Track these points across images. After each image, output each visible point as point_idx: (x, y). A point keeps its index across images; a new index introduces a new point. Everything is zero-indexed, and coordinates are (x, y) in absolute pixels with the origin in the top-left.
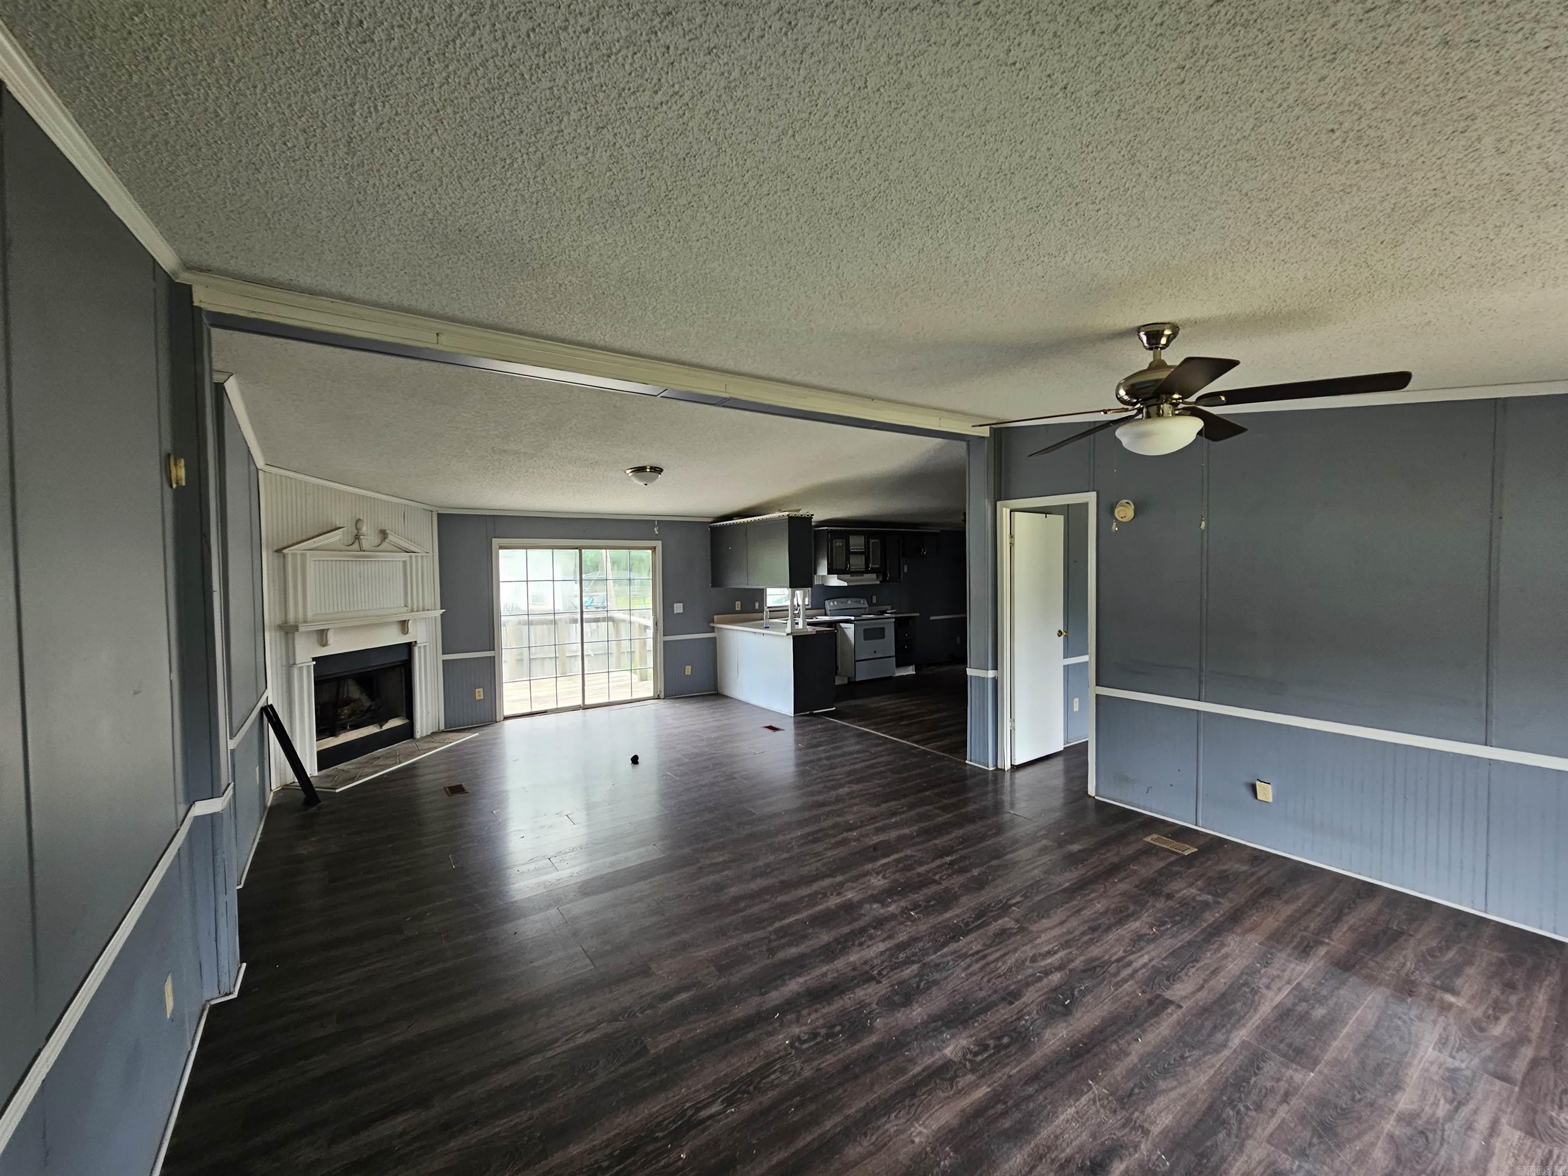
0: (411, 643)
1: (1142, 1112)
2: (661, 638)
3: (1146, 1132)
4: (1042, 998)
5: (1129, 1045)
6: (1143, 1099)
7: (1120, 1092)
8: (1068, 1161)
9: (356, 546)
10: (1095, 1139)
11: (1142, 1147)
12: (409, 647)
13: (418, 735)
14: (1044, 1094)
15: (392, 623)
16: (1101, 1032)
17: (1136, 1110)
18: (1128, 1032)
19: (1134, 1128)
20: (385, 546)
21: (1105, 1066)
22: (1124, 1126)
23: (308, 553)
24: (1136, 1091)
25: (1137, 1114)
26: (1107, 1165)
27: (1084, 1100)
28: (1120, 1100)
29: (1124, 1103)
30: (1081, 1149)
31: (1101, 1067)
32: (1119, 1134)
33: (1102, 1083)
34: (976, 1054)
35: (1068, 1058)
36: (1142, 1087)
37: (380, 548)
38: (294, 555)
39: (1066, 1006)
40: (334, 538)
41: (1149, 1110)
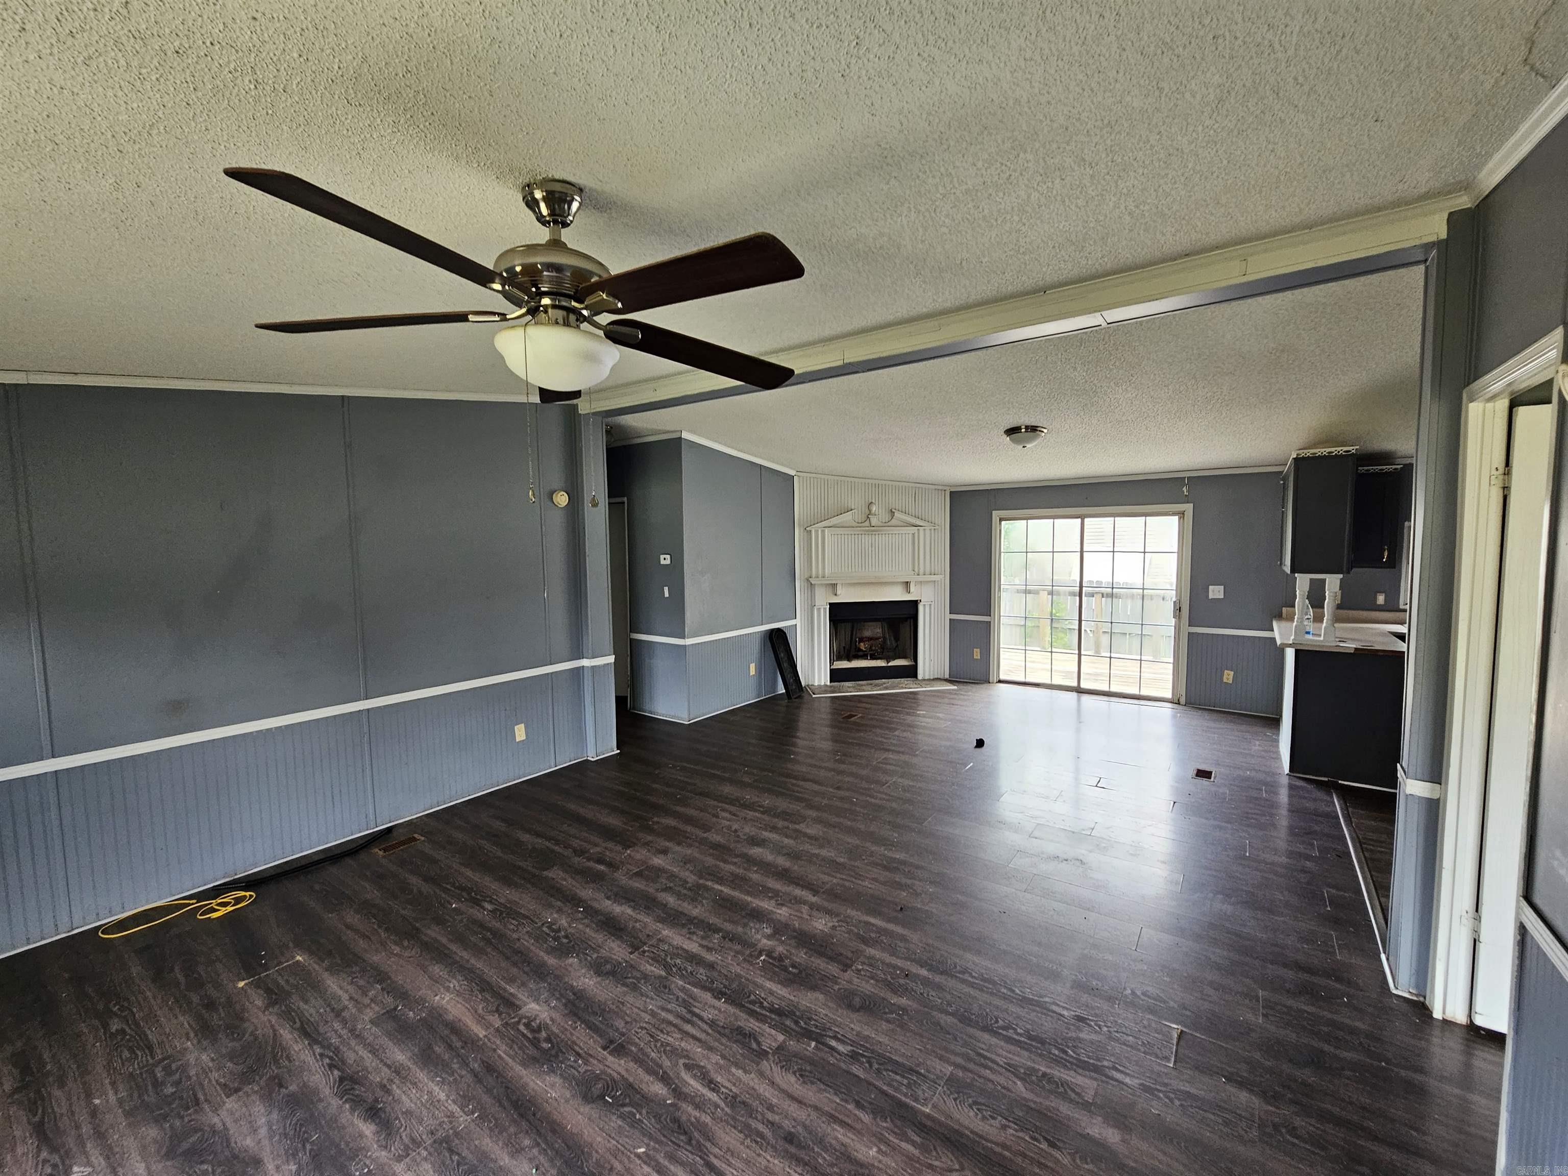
0: (916, 601)
1: (425, 1159)
2: (1186, 629)
3: (399, 1159)
4: (615, 1075)
5: (530, 1159)
6: (443, 1163)
7: (457, 1141)
8: (388, 1092)
9: (867, 523)
10: (403, 1113)
11: (383, 1153)
12: (915, 604)
13: (920, 677)
14: (469, 1075)
15: (897, 583)
16: (554, 1131)
17: (430, 1154)
18: (551, 1160)
19: (407, 1148)
20: (894, 522)
21: (497, 1129)
22: (413, 1140)
23: (826, 530)
24: (456, 1158)
25: (425, 1153)
26: (374, 1121)
27: (454, 1108)
28: (446, 1140)
29: (441, 1144)
30: (398, 1101)
31: (496, 1126)
32: (404, 1135)
33: (473, 1126)
34: (527, 1025)
35: (514, 1098)
36: (459, 1164)
37: (889, 524)
38: (817, 532)
39: (602, 1097)
40: (847, 518)
41: (427, 1166)
